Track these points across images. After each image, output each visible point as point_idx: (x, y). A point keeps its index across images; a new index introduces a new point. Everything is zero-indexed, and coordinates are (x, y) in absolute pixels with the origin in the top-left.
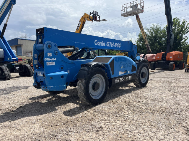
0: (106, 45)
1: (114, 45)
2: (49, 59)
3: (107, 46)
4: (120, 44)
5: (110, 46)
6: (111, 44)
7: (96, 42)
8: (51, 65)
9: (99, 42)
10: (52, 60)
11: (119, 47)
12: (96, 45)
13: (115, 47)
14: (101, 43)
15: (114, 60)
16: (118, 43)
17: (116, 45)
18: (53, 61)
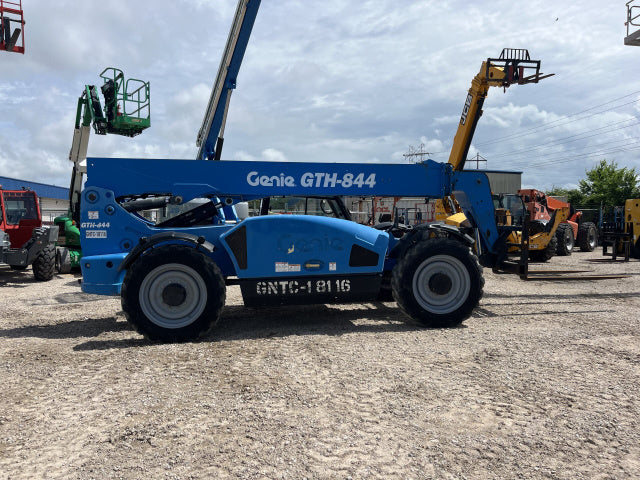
1: (339, 181)
2: (93, 225)
3: (305, 185)
4: (373, 176)
5: (318, 185)
6: (323, 178)
7: (253, 178)
8: (96, 237)
10: (99, 225)
11: (365, 186)
12: (254, 184)
13: (344, 185)
14: (275, 177)
15: (248, 227)
16: (362, 174)
17: (347, 180)
18: (102, 228)
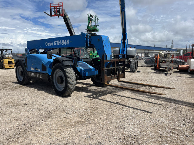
0: (53, 44)
1: (61, 43)
3: (55, 45)
4: (68, 40)
5: (57, 45)
6: (58, 42)
7: (46, 43)
9: (48, 43)
11: (67, 44)
12: (47, 45)
13: (62, 44)
14: (50, 43)
15: (27, 58)
16: (66, 40)
17: (63, 42)
